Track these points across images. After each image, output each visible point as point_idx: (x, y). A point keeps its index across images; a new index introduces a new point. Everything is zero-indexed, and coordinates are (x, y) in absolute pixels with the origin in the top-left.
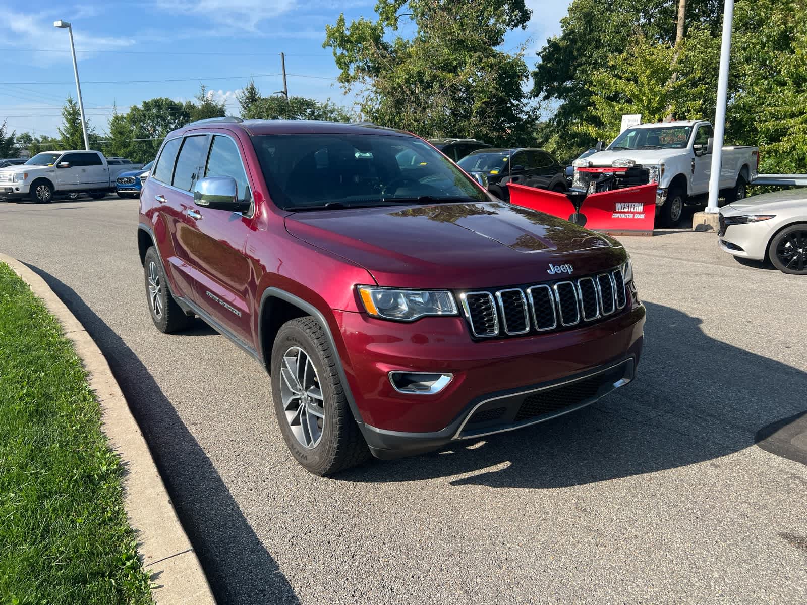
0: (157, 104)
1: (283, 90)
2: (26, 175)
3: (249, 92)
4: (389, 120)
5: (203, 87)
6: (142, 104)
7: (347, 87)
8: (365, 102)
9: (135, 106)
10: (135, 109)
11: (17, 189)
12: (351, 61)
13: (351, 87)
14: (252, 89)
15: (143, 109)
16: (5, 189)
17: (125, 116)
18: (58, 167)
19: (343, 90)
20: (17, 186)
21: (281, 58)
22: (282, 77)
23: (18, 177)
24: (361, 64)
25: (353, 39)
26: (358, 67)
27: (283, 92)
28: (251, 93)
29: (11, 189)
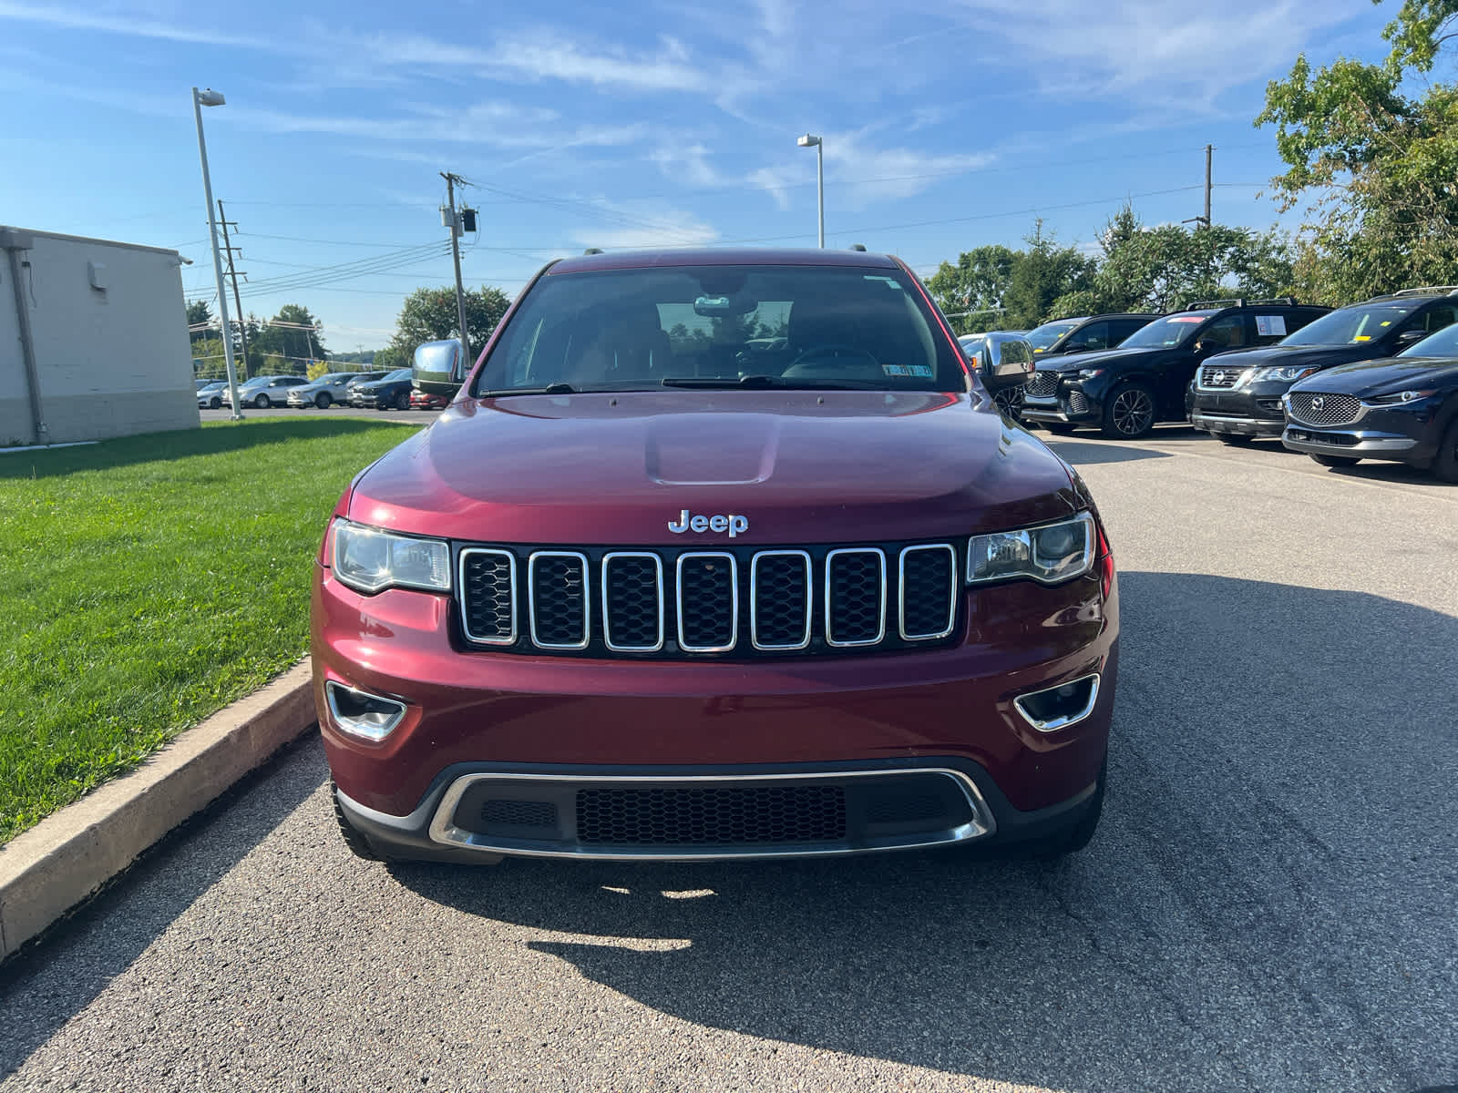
0: (982, 257)
1: (1203, 215)
3: (1120, 223)
4: (1376, 257)
5: (1040, 221)
6: (958, 258)
7: (1290, 197)
8: (1326, 223)
9: (945, 263)
10: (945, 268)
12: (1311, 147)
13: (1296, 196)
14: (1128, 217)
15: (957, 266)
17: (930, 280)
19: (1281, 203)
21: (1205, 156)
22: (1204, 190)
24: (1335, 149)
25: (1322, 103)
26: (1327, 156)
27: (1202, 220)
28: (1123, 224)
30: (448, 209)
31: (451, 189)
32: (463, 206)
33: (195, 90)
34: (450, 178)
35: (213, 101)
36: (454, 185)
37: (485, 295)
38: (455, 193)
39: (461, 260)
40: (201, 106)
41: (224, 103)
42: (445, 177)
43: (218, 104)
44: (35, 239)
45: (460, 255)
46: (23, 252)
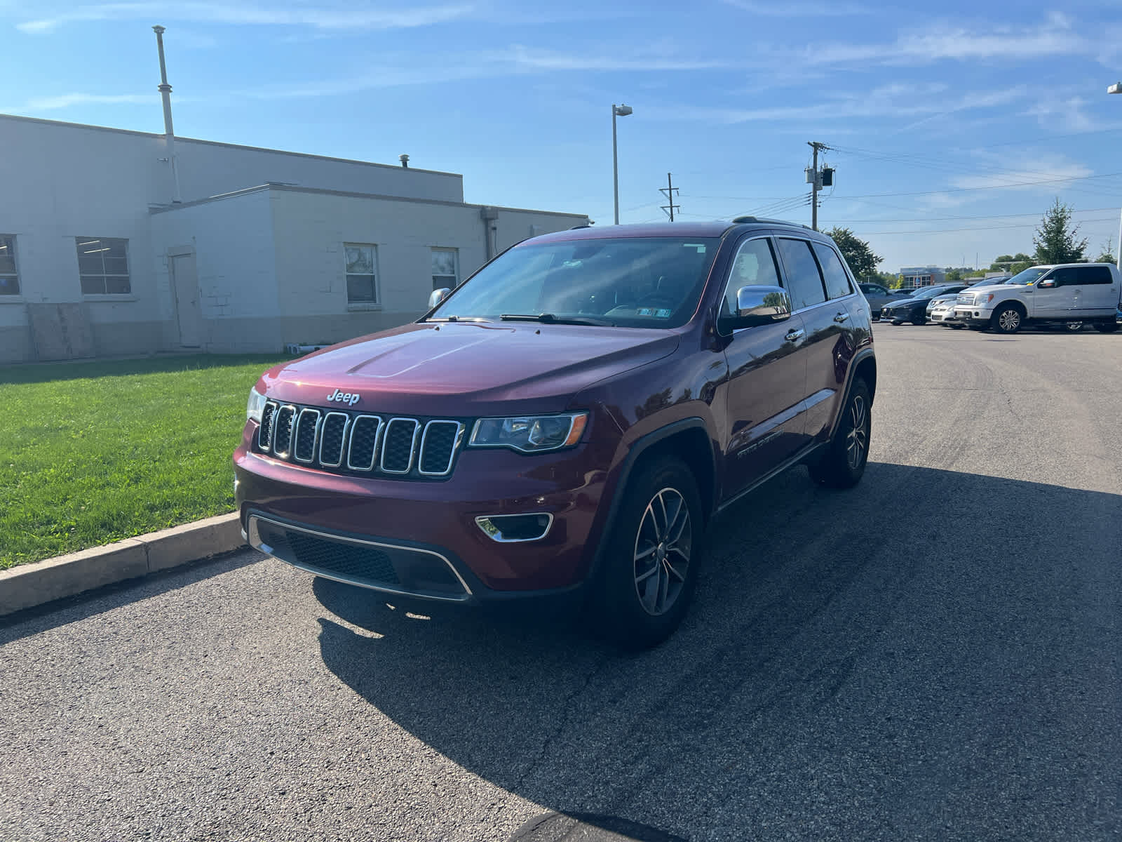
2: (991, 296)
11: (977, 314)
16: (965, 313)
18: (1040, 286)
20: (978, 311)
23: (981, 299)
29: (970, 313)
30: (811, 170)
31: (815, 154)
32: (823, 167)
33: (614, 106)
34: (816, 146)
35: (625, 112)
36: (818, 152)
37: (835, 234)
38: (819, 157)
39: (818, 208)
40: (617, 116)
41: (631, 113)
42: (811, 145)
43: (628, 114)
44: (500, 213)
45: (818, 204)
46: (493, 221)
